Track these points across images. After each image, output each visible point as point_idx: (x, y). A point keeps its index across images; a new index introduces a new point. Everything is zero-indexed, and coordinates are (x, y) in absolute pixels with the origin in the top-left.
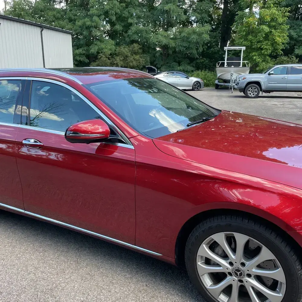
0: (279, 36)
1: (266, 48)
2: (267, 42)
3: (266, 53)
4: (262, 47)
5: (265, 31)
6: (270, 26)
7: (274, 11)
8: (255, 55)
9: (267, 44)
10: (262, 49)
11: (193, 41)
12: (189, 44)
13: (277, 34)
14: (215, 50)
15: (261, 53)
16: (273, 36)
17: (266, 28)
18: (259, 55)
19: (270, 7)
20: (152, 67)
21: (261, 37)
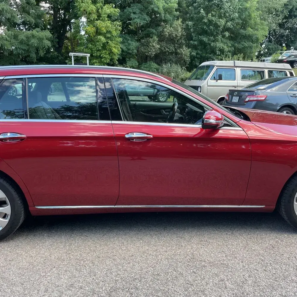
0: (115, 47)
1: (105, 57)
2: (105, 51)
3: (105, 61)
4: (102, 55)
5: (102, 42)
6: (107, 38)
7: (109, 24)
9: (106, 53)
10: (102, 58)
11: (33, 45)
12: (28, 47)
13: (113, 45)
14: (54, 55)
15: (101, 61)
16: (110, 46)
17: (103, 39)
18: (99, 62)
21: (99, 46)
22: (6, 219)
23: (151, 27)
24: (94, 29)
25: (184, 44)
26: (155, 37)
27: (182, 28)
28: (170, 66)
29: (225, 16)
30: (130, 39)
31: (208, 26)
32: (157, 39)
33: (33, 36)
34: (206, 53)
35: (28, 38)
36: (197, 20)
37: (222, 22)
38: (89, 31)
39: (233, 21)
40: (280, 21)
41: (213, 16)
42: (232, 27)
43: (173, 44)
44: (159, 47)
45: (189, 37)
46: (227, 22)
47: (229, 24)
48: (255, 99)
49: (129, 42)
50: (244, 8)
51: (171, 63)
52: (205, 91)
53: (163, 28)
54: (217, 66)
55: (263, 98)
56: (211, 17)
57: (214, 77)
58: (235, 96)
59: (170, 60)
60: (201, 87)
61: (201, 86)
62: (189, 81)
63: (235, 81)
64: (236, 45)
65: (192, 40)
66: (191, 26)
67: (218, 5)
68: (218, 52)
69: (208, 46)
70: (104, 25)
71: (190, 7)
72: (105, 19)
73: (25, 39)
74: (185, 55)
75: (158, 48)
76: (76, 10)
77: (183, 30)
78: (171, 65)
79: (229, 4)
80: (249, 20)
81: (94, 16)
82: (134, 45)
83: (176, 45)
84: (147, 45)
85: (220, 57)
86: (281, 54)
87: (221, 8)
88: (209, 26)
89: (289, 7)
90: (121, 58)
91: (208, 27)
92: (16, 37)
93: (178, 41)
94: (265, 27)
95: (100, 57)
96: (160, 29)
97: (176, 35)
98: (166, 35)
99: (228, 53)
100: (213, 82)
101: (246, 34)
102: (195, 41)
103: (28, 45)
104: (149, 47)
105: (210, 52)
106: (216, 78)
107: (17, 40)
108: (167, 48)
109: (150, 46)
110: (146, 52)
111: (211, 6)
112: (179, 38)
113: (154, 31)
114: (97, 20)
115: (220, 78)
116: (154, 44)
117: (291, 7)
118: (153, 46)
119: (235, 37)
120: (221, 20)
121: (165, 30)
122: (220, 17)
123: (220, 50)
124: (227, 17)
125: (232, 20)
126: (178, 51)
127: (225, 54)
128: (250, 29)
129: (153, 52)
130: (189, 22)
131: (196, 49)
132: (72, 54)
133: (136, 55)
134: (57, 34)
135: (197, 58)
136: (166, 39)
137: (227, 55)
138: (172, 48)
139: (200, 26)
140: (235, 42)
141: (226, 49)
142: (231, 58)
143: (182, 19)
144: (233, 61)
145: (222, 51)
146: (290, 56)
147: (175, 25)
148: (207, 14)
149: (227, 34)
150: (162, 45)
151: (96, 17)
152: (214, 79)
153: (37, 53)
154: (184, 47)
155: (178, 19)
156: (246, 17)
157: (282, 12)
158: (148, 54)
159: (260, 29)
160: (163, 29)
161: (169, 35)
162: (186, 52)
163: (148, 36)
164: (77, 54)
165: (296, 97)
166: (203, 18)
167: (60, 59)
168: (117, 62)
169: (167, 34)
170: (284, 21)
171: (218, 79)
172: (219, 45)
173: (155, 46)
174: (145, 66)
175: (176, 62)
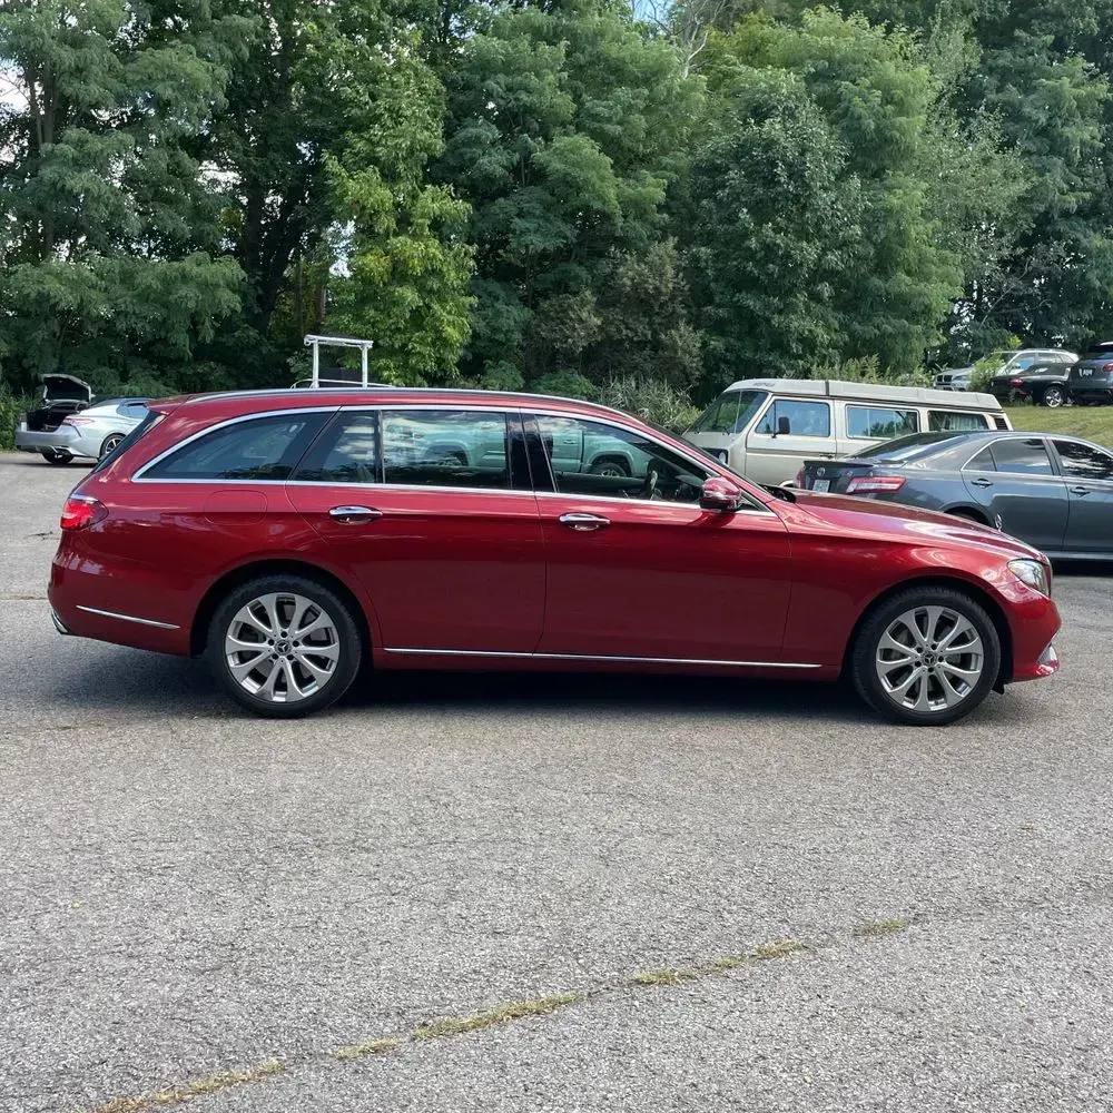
0: (453, 324)
1: (419, 353)
2: (421, 334)
3: (421, 366)
4: (409, 347)
5: (410, 304)
6: (423, 290)
8: (388, 368)
9: (422, 339)
10: (408, 354)
11: (183, 305)
12: (164, 311)
13: (446, 316)
16: (436, 321)
17: (410, 295)
18: (398, 368)
19: (422, 234)
20: (71, 377)
21: (401, 317)
22: (328, 670)
23: (573, 257)
24: (385, 262)
25: (683, 316)
26: (588, 293)
27: (678, 269)
28: (634, 384)
29: (819, 234)
30: (502, 294)
31: (761, 264)
32: (595, 299)
33: (185, 278)
34: (757, 349)
35: (167, 282)
36: (727, 244)
37: (810, 251)
38: (371, 271)
39: (845, 249)
40: (1006, 252)
41: (777, 230)
42: (841, 266)
43: (645, 314)
44: (599, 323)
45: (700, 296)
46: (824, 250)
47: (833, 258)
48: (873, 486)
49: (500, 305)
50: (883, 209)
51: (637, 379)
52: (740, 462)
53: (614, 264)
54: (775, 394)
55: (896, 486)
56: (771, 233)
57: (768, 427)
58: (820, 478)
59: (635, 367)
60: (726, 452)
61: (728, 448)
62: (693, 433)
63: (830, 440)
64: (856, 325)
65: (710, 301)
66: (706, 261)
67: (797, 197)
68: (796, 348)
69: (763, 328)
70: (418, 249)
71: (704, 202)
72: (422, 230)
73: (156, 284)
74: (685, 352)
75: (598, 327)
76: (329, 198)
77: (681, 275)
78: (637, 383)
79: (833, 195)
80: (900, 248)
81: (387, 222)
82: (514, 315)
83: (657, 320)
84: (561, 317)
85: (801, 362)
86: (1006, 361)
87: (804, 207)
88: (767, 262)
89: (1034, 206)
90: (470, 357)
91: (763, 266)
92: (127, 278)
93: (661, 306)
94: (952, 270)
95: (404, 352)
96: (605, 267)
97: (656, 288)
98: (624, 285)
99: (830, 350)
100: (764, 440)
101: (890, 290)
102: (719, 306)
103: (166, 305)
104: (564, 323)
105: (769, 346)
106: (772, 429)
107: (133, 287)
108: (627, 328)
109: (571, 319)
110: (555, 340)
111: (775, 200)
112: (666, 298)
113: (583, 273)
114: (396, 234)
115: (784, 428)
116: (584, 315)
117: (1042, 208)
118: (581, 321)
119: (853, 298)
120: (805, 244)
121: (621, 270)
122: (803, 235)
123: (802, 340)
124: (826, 236)
125: (843, 245)
126: (663, 336)
127: (820, 352)
128: (904, 276)
129: (579, 340)
130: (703, 249)
131: (723, 333)
132: (312, 340)
133: (522, 348)
134: (260, 273)
135: (727, 362)
136: (623, 301)
137: (825, 356)
138: (643, 330)
139: (735, 263)
140: (853, 315)
141: (823, 336)
142: (836, 368)
143: (676, 239)
144: (823, 382)
145: (809, 344)
146: (1033, 369)
147: (657, 258)
148: (760, 223)
149: (826, 290)
150: (611, 318)
151: (394, 226)
152: (768, 431)
153: (194, 332)
154: (682, 325)
155: (663, 239)
156: (890, 235)
157: (1012, 221)
158: (564, 346)
159: (934, 278)
160: (616, 266)
161: (635, 287)
162: (686, 340)
163: (563, 286)
164: (328, 340)
165: (988, 485)
166: (745, 235)
167: (264, 352)
168: (455, 371)
169: (629, 283)
170: (1020, 251)
171: (777, 430)
172: (799, 323)
173: (586, 319)
174: (553, 382)
175: (656, 374)
